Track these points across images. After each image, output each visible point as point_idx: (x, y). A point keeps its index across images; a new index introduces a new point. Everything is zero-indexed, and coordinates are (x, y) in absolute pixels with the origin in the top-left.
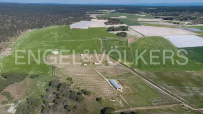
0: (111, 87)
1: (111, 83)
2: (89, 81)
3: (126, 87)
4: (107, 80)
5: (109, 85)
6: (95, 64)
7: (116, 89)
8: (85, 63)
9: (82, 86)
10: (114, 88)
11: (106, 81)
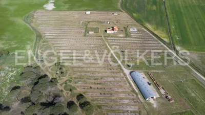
0: (134, 91)
1: (135, 82)
2: (93, 72)
3: (163, 91)
4: (127, 72)
5: (131, 85)
6: (108, 32)
7: (145, 98)
8: (92, 29)
9: (79, 84)
10: (140, 96)
11: (125, 74)
